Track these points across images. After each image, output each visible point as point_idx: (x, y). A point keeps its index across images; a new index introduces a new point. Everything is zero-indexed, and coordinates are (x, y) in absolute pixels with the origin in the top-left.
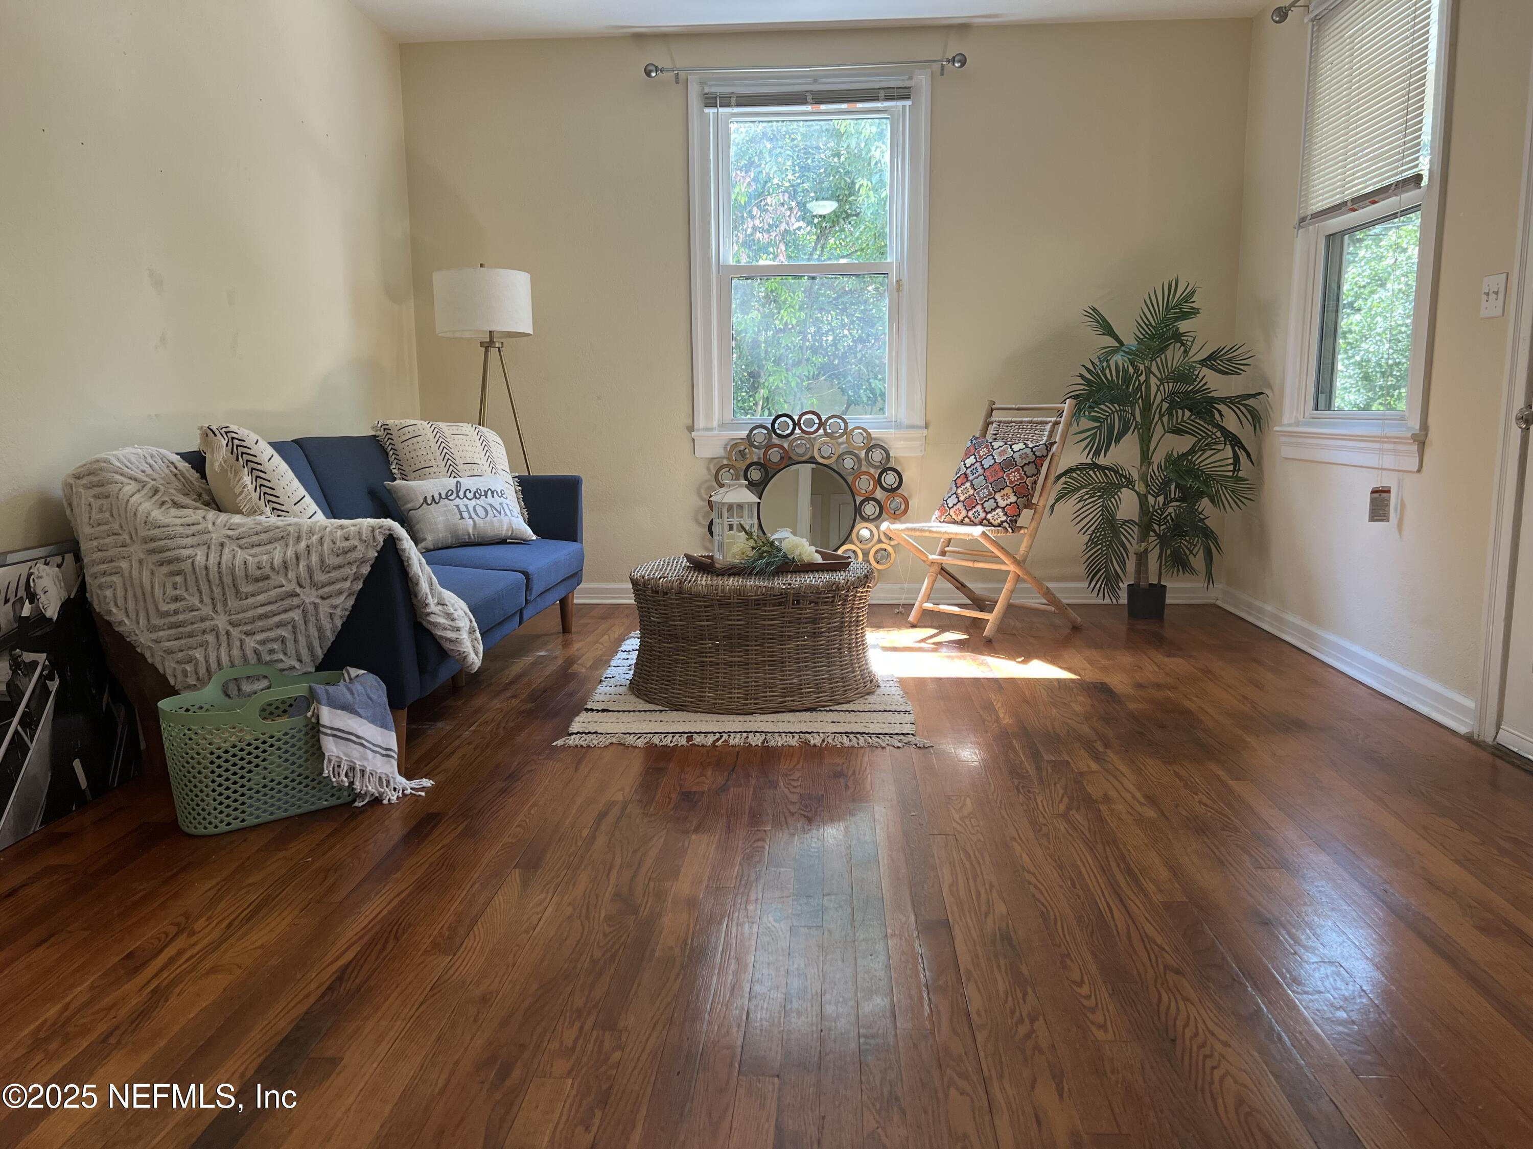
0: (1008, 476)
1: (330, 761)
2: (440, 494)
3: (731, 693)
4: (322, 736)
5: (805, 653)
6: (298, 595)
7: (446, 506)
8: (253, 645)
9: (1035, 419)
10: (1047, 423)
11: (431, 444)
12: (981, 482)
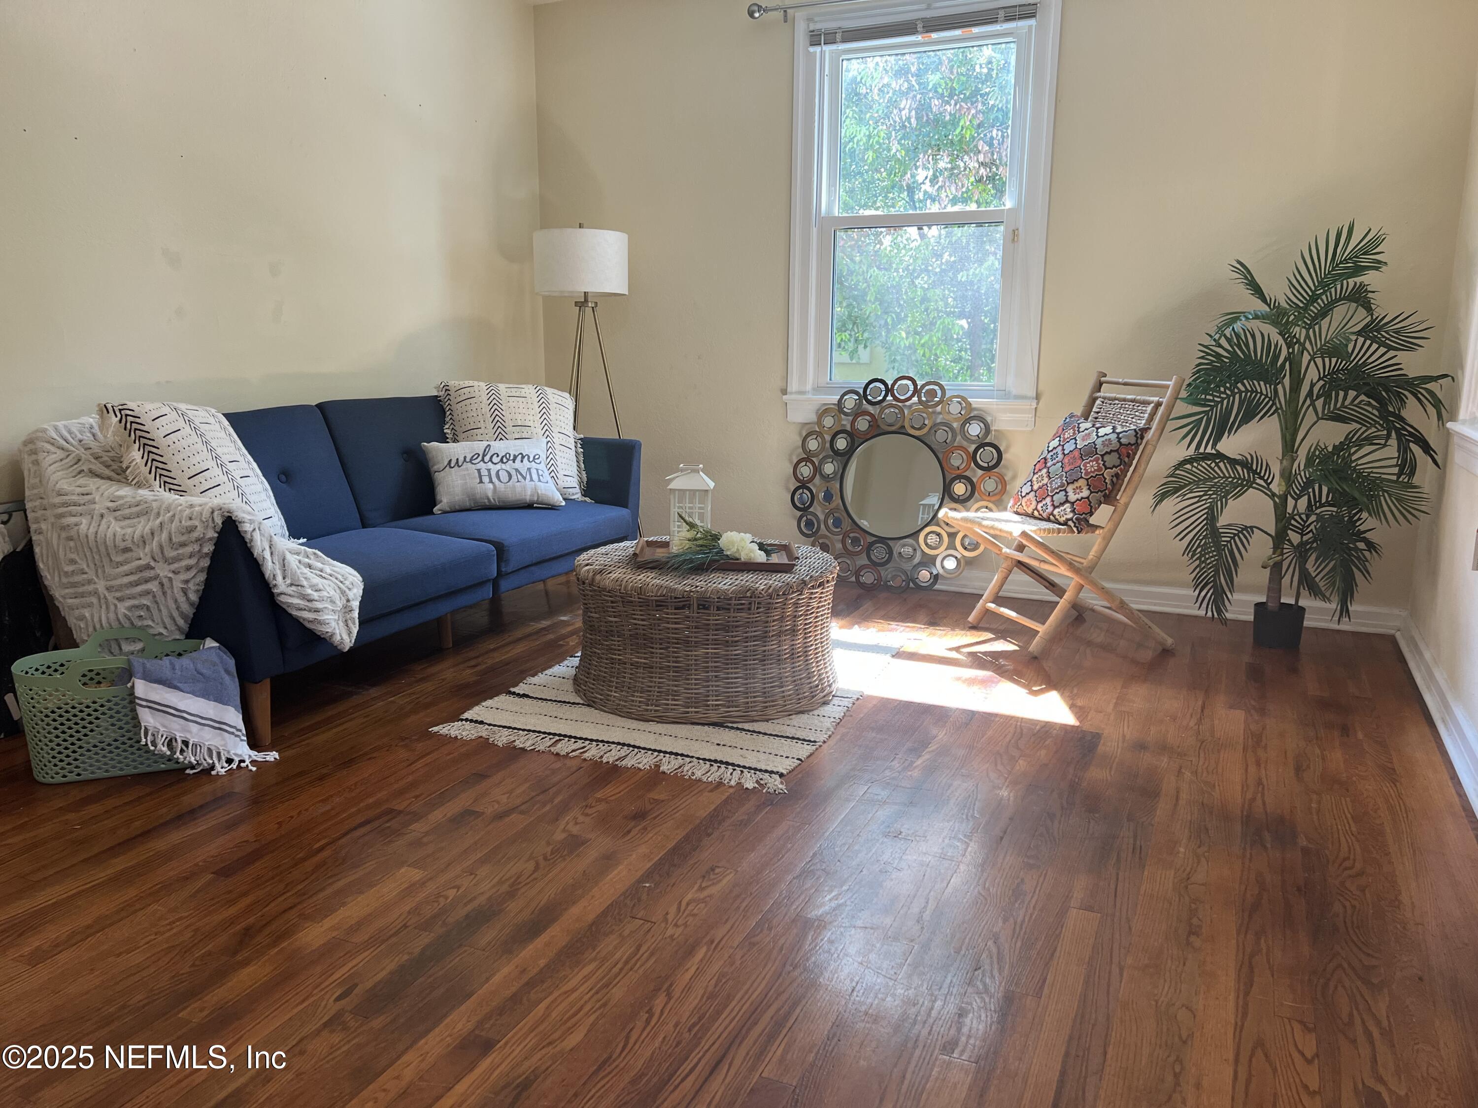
0: (1085, 466)
1: (146, 731)
2: (465, 458)
3: (633, 696)
4: (137, 707)
5: (716, 662)
6: (153, 568)
7: (467, 469)
8: (123, 610)
9: (1139, 397)
10: (1149, 403)
11: (483, 405)
12: (1058, 469)
